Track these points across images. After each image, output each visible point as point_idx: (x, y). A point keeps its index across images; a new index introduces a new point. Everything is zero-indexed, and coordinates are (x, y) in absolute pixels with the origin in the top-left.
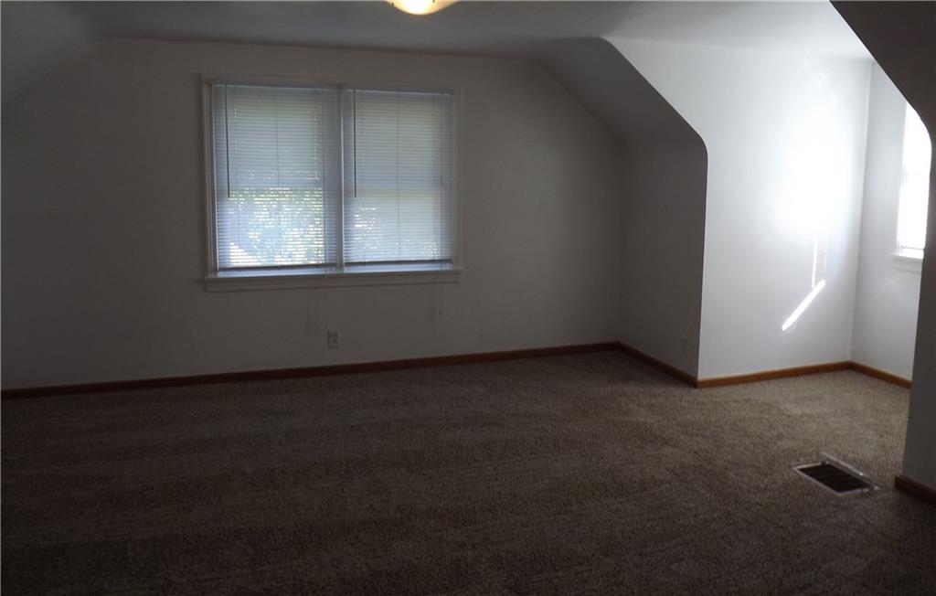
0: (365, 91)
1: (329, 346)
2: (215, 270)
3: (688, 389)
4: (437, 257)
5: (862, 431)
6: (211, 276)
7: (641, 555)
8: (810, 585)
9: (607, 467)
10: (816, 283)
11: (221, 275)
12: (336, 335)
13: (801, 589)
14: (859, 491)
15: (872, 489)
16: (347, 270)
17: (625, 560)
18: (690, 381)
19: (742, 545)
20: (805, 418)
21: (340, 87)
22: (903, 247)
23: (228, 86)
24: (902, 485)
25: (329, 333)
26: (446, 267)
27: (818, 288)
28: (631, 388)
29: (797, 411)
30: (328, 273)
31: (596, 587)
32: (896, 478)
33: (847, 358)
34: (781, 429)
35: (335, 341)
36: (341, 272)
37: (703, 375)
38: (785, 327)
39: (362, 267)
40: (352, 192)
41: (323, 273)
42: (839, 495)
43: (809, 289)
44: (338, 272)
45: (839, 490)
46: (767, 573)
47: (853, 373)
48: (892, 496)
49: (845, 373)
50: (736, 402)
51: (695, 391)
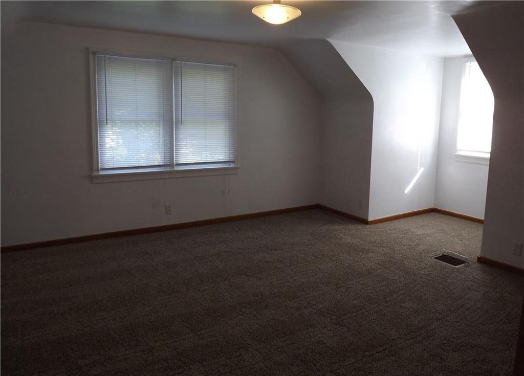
0: (187, 63)
1: (166, 214)
2: (98, 170)
3: (364, 225)
4: (227, 159)
5: (452, 239)
6: (95, 174)
7: (386, 302)
8: (464, 305)
9: (347, 265)
10: (420, 168)
11: (102, 173)
12: (170, 207)
13: (461, 307)
14: (463, 265)
15: (469, 263)
16: (177, 168)
17: (380, 305)
18: (365, 222)
19: (427, 292)
20: (425, 235)
21: (173, 60)
22: (460, 150)
23: (106, 56)
24: (481, 260)
25: (166, 206)
26: (232, 165)
27: (421, 171)
28: (336, 227)
29: (419, 232)
30: (166, 170)
31: (374, 318)
32: (478, 257)
33: (432, 206)
34: (417, 241)
35: (170, 211)
36: (172, 170)
37: (371, 218)
38: (407, 191)
39: (185, 166)
40: (180, 122)
41: (163, 170)
42: (457, 267)
43: (416, 173)
44: (170, 170)
45: (456, 265)
46: (444, 302)
47: (435, 213)
48: (478, 265)
49: (432, 213)
50: (390, 230)
51: (368, 226)
